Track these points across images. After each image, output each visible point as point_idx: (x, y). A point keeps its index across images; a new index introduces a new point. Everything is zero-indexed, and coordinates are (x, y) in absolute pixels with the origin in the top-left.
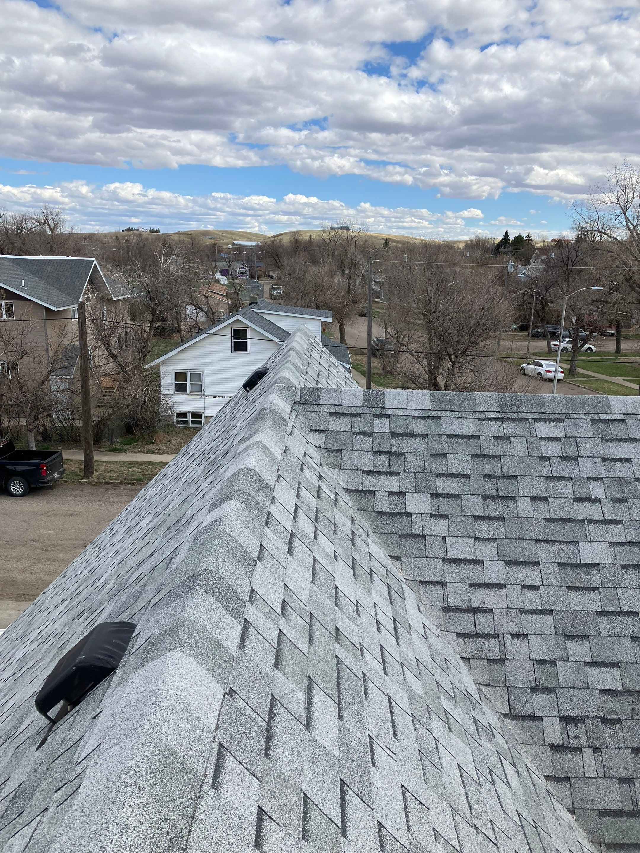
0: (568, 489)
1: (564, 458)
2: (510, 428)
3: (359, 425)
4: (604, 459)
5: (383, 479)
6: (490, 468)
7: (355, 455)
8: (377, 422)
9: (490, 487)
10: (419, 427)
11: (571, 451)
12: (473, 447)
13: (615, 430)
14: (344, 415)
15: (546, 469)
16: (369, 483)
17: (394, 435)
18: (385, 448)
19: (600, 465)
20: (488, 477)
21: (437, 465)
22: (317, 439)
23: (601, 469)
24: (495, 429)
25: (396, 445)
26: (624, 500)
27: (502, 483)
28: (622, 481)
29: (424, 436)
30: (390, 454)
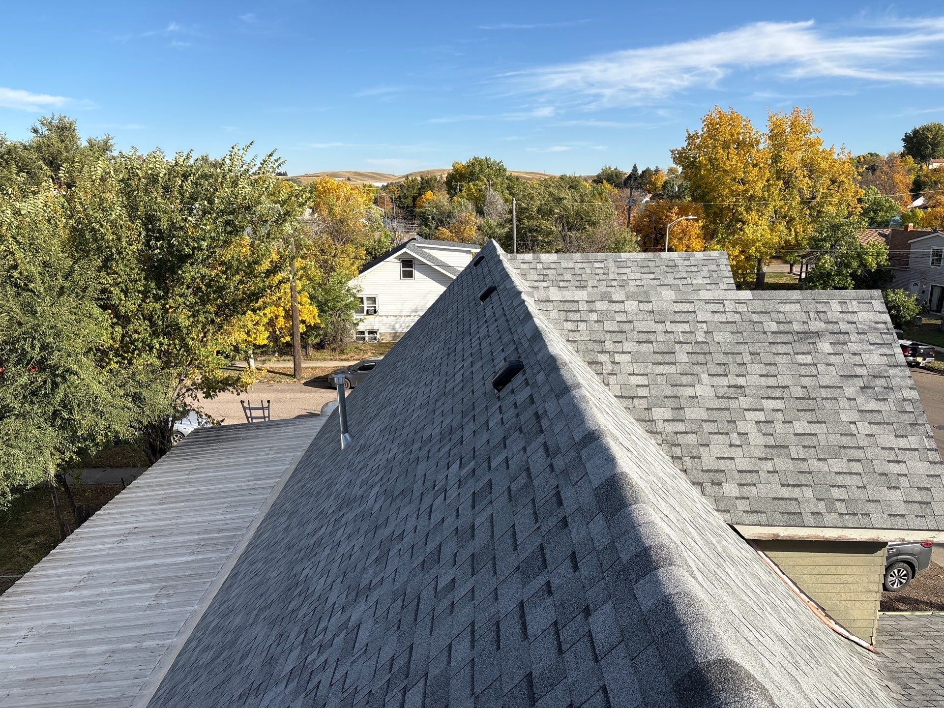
0: (604, 283)
1: (604, 274)
2: (585, 265)
3: (531, 266)
4: (618, 274)
5: (541, 283)
6: (579, 278)
7: (531, 276)
8: (538, 265)
9: (578, 284)
10: (553, 266)
11: (606, 272)
12: (573, 272)
13: (622, 264)
14: (526, 263)
15: (597, 278)
16: (536, 284)
17: (544, 269)
18: (541, 273)
19: (616, 276)
20: (577, 281)
21: (560, 278)
22: (518, 271)
23: (617, 277)
24: (580, 265)
25: (545, 272)
26: (624, 286)
27: (582, 283)
28: (624, 280)
29: (555, 269)
30: (543, 275)
